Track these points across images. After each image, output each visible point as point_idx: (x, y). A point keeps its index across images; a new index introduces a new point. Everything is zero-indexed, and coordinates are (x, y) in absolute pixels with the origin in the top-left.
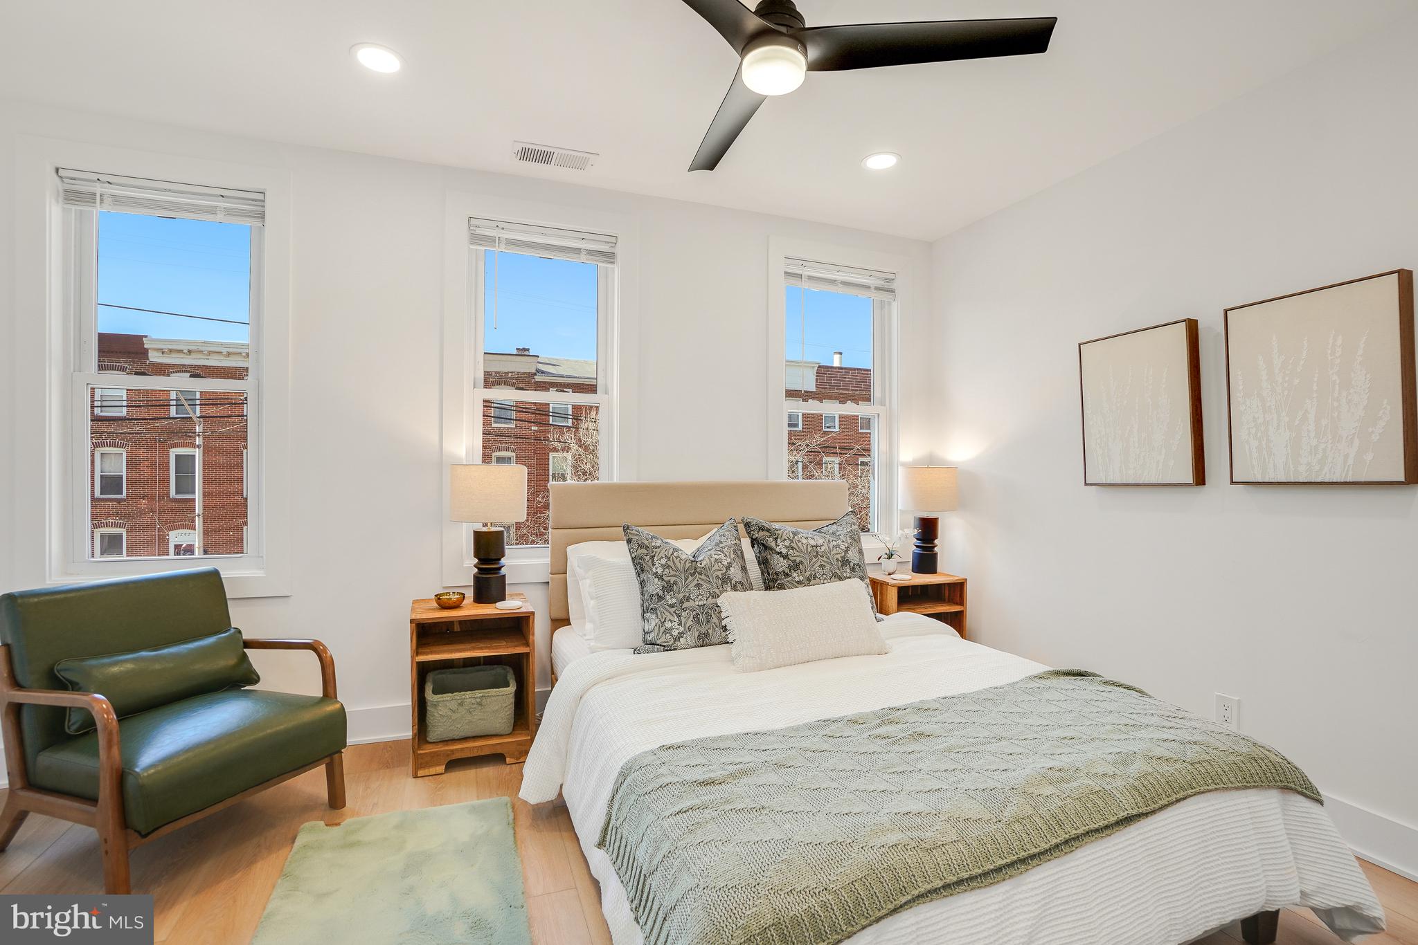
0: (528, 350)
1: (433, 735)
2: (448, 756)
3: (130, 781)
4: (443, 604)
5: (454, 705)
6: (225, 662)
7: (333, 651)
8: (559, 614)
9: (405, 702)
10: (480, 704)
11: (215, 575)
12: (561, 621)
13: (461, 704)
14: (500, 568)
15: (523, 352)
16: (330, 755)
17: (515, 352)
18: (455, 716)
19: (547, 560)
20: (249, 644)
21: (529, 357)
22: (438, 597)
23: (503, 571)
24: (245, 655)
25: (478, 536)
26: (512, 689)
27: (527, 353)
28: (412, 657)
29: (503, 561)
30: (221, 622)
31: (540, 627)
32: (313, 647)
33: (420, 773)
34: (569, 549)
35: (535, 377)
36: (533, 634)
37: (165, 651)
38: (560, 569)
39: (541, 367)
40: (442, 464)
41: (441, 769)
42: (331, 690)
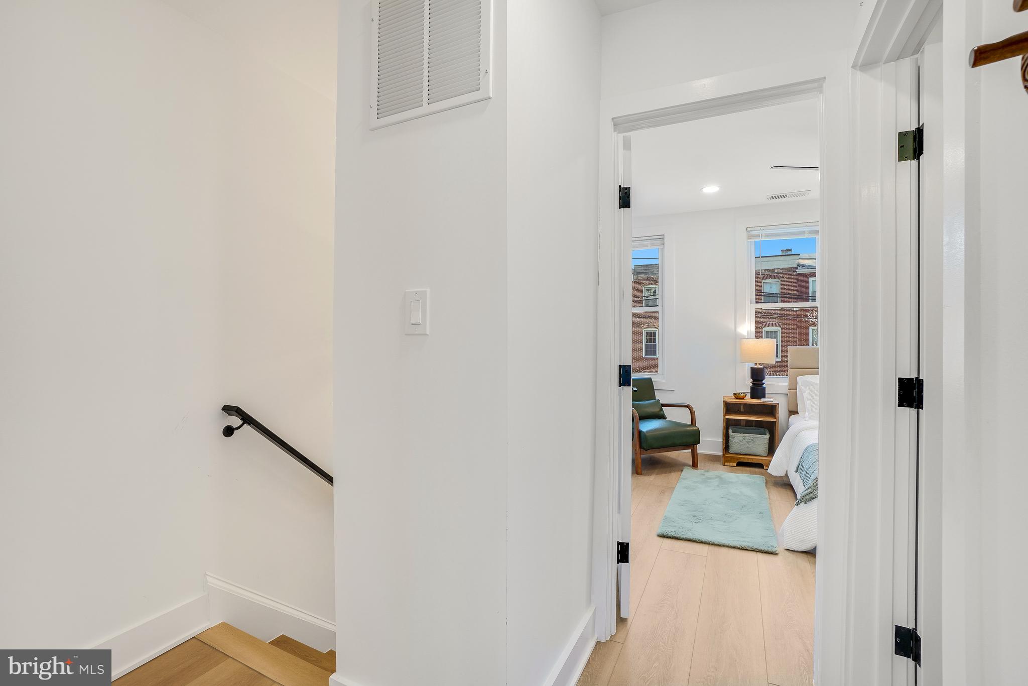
0: (791, 250)
1: (731, 451)
2: (738, 459)
3: (642, 434)
4: (736, 396)
5: (741, 439)
6: (656, 410)
7: (695, 409)
8: (794, 409)
9: (720, 439)
10: (752, 440)
11: (650, 379)
12: (793, 412)
13: (744, 439)
14: (763, 384)
15: (787, 253)
16: (694, 445)
17: (781, 253)
18: (741, 443)
19: (787, 384)
20: (663, 405)
21: (792, 256)
22: (735, 394)
23: (764, 386)
24: (662, 409)
25: (753, 370)
26: (768, 436)
27: (789, 253)
28: (724, 417)
29: (764, 381)
30: (653, 397)
31: (782, 412)
32: (687, 406)
33: (726, 464)
34: (798, 378)
35: (797, 270)
36: (778, 413)
37: (640, 402)
38: (794, 387)
39: (802, 262)
40: (737, 338)
41: (735, 464)
42: (694, 423)
